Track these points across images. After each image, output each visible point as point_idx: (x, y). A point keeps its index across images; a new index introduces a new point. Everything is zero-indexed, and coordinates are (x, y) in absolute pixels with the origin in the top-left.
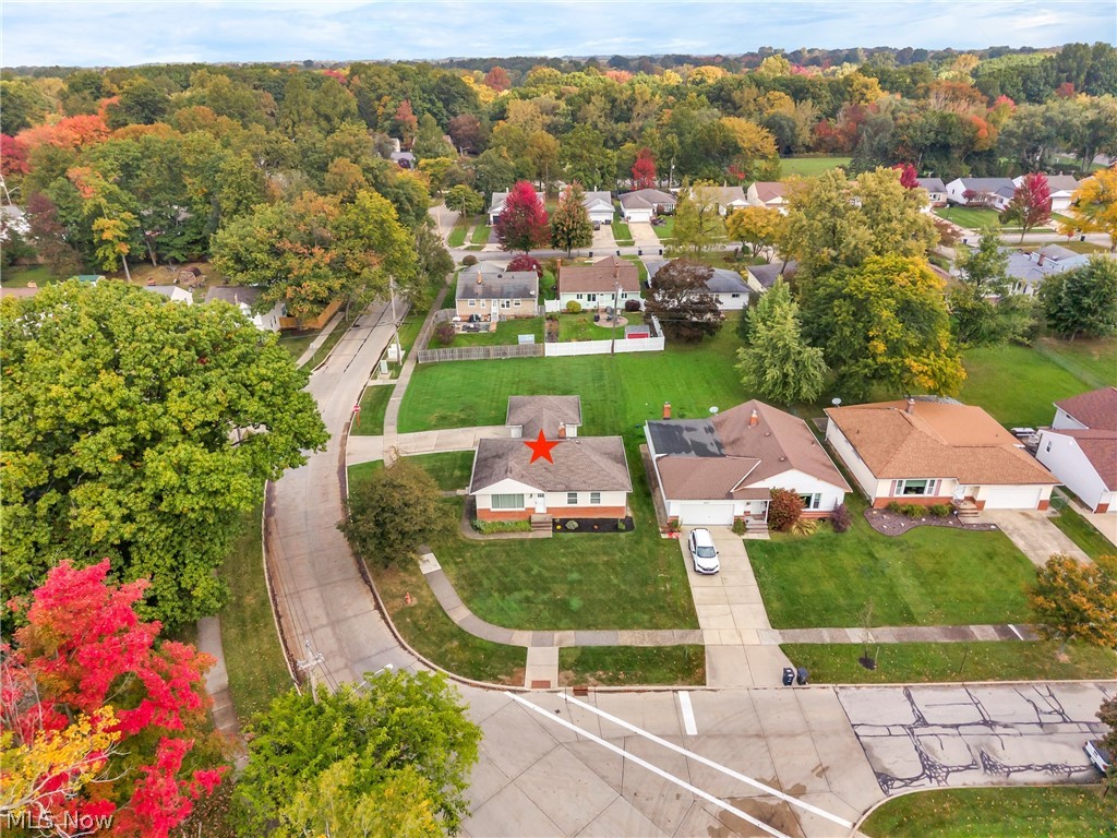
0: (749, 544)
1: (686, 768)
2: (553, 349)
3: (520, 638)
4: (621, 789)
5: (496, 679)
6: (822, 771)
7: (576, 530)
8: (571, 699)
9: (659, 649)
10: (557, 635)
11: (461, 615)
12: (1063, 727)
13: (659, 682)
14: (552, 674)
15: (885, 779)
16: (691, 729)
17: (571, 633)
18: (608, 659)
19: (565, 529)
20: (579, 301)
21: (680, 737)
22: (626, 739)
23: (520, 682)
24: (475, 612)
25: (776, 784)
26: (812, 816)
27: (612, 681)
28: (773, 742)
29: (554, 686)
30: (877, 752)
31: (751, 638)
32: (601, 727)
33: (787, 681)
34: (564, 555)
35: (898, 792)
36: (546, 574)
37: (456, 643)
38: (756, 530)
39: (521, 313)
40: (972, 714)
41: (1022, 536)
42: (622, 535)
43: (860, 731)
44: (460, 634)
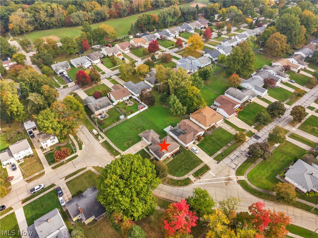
0: (197, 145)
1: (218, 180)
2: (129, 117)
3: (186, 176)
4: (214, 187)
5: (190, 184)
6: (229, 172)
7: (175, 156)
8: (200, 180)
9: (202, 167)
10: (190, 173)
11: (175, 178)
12: (243, 153)
13: (206, 172)
14: (194, 179)
15: (234, 169)
16: (214, 176)
17: (191, 172)
18: (198, 172)
19: (174, 156)
20: (120, 101)
21: (214, 177)
22: (210, 181)
23: (192, 182)
24: (177, 176)
25: (227, 176)
26: (232, 177)
27: (201, 175)
28: (222, 171)
29: (196, 180)
30: (231, 166)
31: (210, 160)
32: (206, 181)
33: (218, 163)
34: (178, 161)
35: (236, 169)
36: (179, 165)
37: (180, 182)
38: (197, 142)
39: (110, 108)
40: (235, 157)
41: (223, 127)
42: (182, 153)
43: (228, 165)
44: (179, 181)
